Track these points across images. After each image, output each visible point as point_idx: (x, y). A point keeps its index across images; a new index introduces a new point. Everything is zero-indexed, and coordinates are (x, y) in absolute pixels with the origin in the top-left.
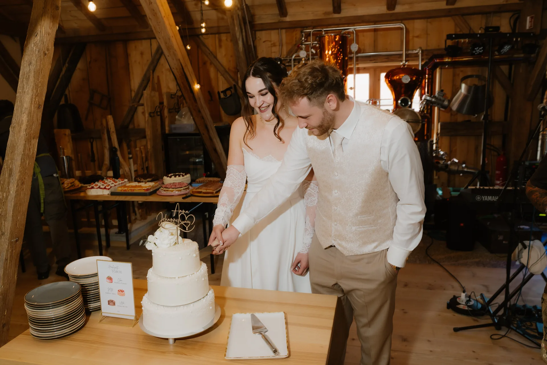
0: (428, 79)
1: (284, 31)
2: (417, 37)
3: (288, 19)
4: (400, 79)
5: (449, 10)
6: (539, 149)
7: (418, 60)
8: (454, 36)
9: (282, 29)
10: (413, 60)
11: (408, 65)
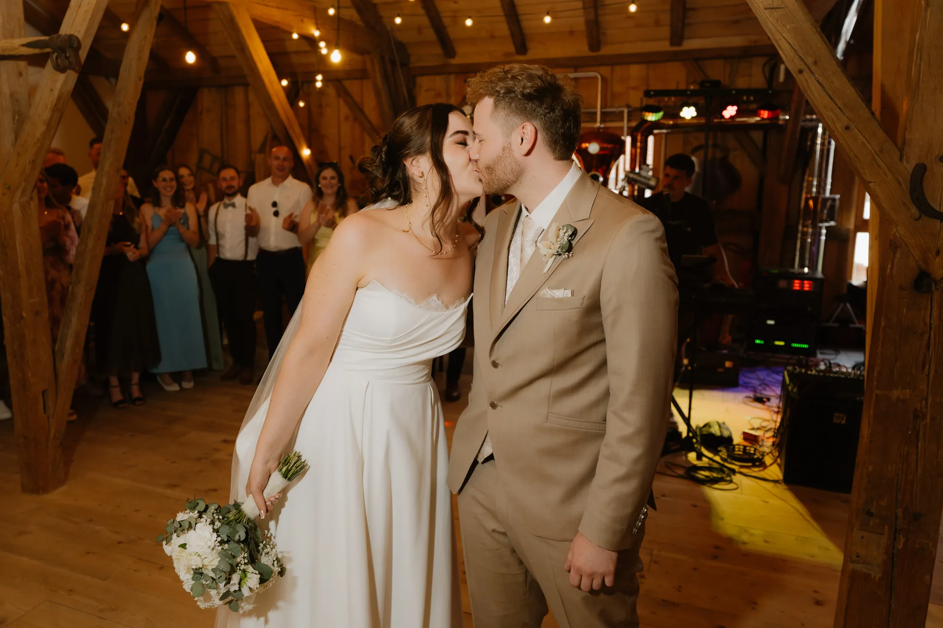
0: (640, 148)
1: (452, 77)
2: (634, 88)
3: (455, 61)
4: (586, 148)
5: (675, 53)
6: (798, 254)
7: (622, 120)
8: (652, 93)
9: (449, 73)
10: (610, 121)
11: (603, 128)
